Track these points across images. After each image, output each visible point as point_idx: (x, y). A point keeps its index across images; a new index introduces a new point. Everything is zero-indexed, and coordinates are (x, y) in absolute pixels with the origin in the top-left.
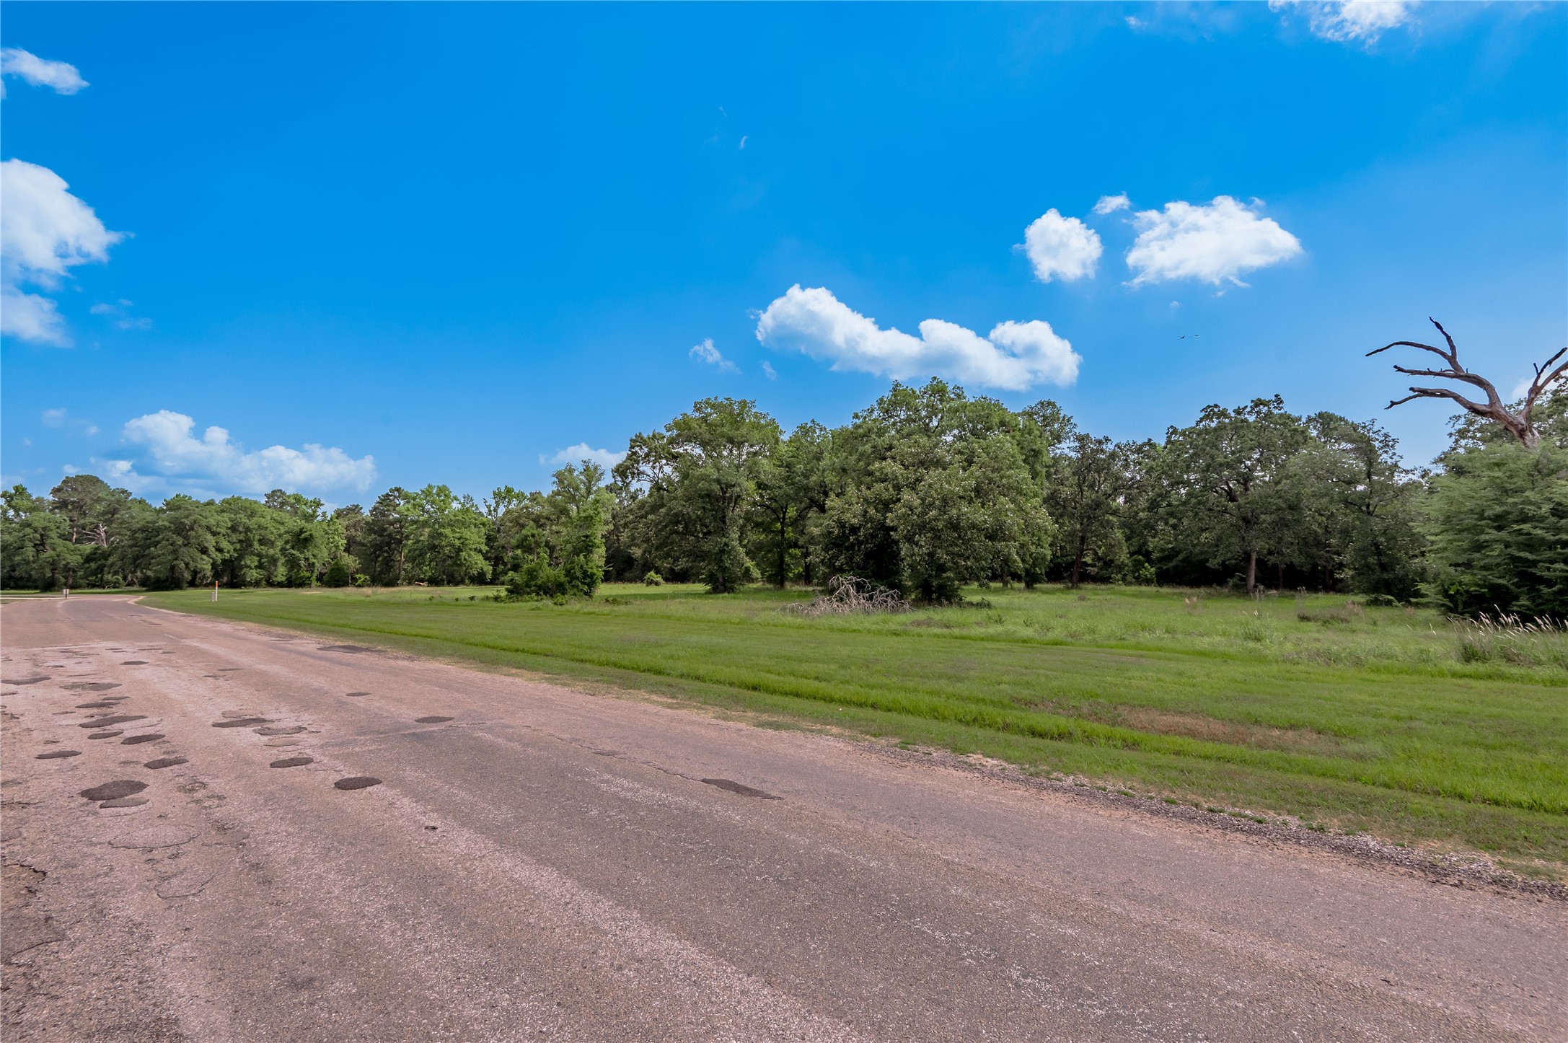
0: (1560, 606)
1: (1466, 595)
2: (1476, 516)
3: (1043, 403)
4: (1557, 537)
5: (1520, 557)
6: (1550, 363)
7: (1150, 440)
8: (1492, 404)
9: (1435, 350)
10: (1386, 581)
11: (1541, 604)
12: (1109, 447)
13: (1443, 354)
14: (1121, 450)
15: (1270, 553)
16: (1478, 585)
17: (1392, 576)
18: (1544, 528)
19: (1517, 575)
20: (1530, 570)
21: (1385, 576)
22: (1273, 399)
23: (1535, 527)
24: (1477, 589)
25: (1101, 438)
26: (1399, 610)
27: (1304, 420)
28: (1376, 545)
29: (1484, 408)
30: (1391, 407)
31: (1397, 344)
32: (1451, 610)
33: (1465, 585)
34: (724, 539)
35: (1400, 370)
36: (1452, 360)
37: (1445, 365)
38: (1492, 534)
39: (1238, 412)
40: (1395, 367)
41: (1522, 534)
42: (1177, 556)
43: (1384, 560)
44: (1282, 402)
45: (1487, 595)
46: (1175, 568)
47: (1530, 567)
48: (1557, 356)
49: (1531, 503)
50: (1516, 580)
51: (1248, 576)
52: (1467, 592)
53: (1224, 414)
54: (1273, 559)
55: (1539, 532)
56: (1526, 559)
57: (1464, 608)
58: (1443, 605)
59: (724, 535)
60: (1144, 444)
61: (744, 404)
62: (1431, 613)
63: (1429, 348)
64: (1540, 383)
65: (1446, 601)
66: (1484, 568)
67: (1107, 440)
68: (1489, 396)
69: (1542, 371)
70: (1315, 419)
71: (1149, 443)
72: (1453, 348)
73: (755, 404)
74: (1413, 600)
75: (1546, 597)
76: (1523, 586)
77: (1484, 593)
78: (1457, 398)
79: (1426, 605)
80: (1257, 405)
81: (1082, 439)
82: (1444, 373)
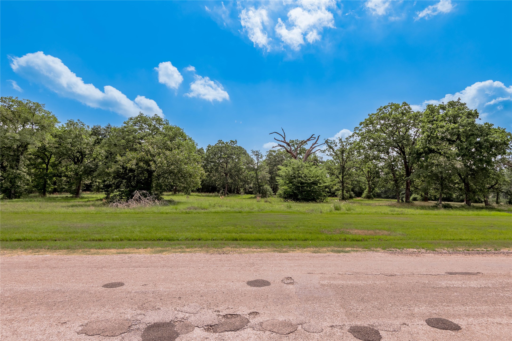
1: (289, 195)
9: (281, 135)
11: (302, 197)
13: (283, 137)
24: (291, 193)
28: (258, 182)
29: (289, 151)
31: (275, 132)
33: (289, 192)
34: (18, 171)
35: (275, 139)
36: (284, 138)
37: (283, 140)
45: (294, 195)
50: (298, 191)
53: (223, 143)
57: (289, 198)
59: (18, 169)
63: (280, 135)
65: (286, 196)
72: (285, 136)
76: (299, 193)
78: (285, 148)
80: (231, 142)
82: (283, 142)
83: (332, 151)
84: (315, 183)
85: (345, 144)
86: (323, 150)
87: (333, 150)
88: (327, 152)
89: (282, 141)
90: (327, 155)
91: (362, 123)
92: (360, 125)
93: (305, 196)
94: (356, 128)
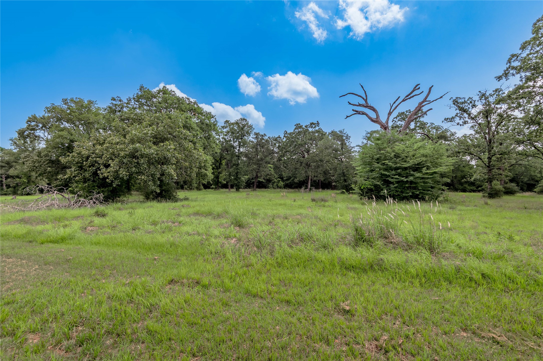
0: (395, 192)
1: (367, 189)
2: (371, 158)
3: (242, 119)
4: (396, 166)
5: (384, 174)
6: (395, 103)
7: (279, 136)
8: (377, 118)
9: (361, 97)
10: (346, 185)
11: (390, 192)
12: (266, 138)
13: (363, 99)
14: (270, 139)
15: (314, 177)
16: (371, 185)
17: (347, 183)
18: (391, 162)
19: (382, 181)
20: (387, 179)
21: (346, 184)
22: (317, 123)
23: (389, 162)
24: (370, 186)
25: (263, 134)
26: (346, 196)
27: (328, 133)
28: (344, 173)
29: (375, 119)
30: (346, 118)
31: (349, 93)
32: (362, 195)
33: (366, 185)
35: (350, 104)
36: (366, 101)
37: (363, 102)
38: (376, 165)
39: (306, 126)
40: (348, 102)
41: (385, 165)
42: (290, 179)
43: (346, 178)
44: (319, 124)
45: (373, 189)
46: (290, 183)
47: (386, 178)
48: (397, 100)
49: (388, 153)
50: (382, 183)
51: (308, 185)
52: (367, 188)
54: (315, 179)
55: (391, 163)
56: (386, 174)
57: (366, 194)
58: (359, 193)
60: (278, 137)
61: (90, 102)
62: (355, 196)
63: (359, 96)
64: (391, 111)
65: (360, 192)
66: (373, 179)
67: (265, 135)
68: (376, 115)
69: (392, 106)
70: (330, 133)
71: (279, 137)
72: (366, 96)
73: (97, 103)
74: (351, 191)
75: (392, 189)
76: (384, 185)
77: (372, 188)
78: (367, 115)
79: (355, 193)
80: (312, 125)
81: (257, 134)
82: (363, 106)
83: (466, 116)
84: (417, 168)
85: (491, 99)
86: (451, 117)
87: (469, 115)
88: (457, 120)
89: (360, 105)
90: (458, 124)
91: (526, 42)
92: (523, 48)
93: (397, 191)
94: (513, 56)
